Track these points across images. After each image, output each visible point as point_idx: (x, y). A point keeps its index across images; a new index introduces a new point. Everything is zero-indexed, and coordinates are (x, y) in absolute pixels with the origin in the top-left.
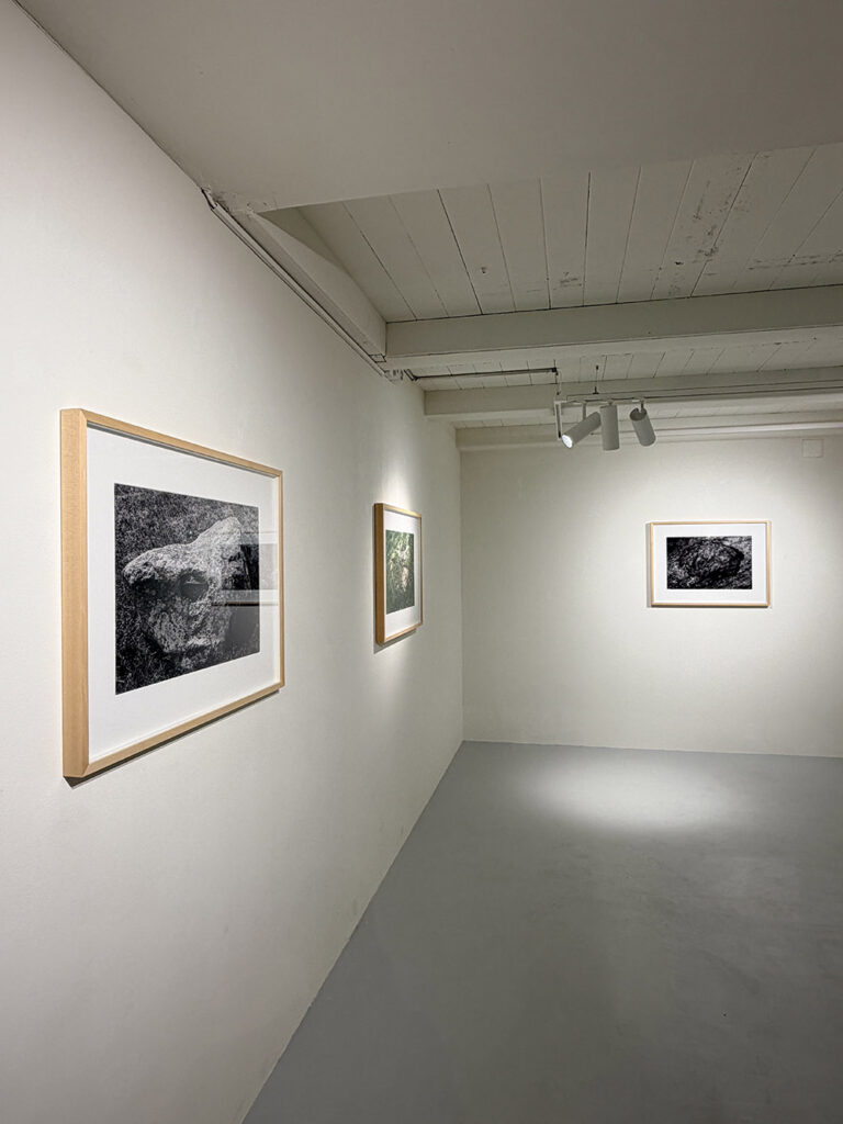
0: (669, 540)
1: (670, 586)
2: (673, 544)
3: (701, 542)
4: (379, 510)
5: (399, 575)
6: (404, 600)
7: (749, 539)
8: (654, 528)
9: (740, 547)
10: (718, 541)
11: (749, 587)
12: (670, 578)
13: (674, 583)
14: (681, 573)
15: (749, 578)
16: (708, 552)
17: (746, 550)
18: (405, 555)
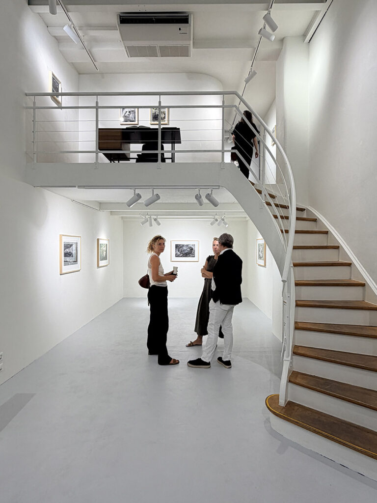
0: (176, 245)
1: (176, 256)
2: (177, 246)
3: (183, 246)
4: (98, 240)
5: (103, 253)
6: (105, 258)
7: (194, 245)
8: (172, 242)
9: (192, 247)
10: (187, 246)
11: (194, 257)
12: (176, 254)
13: (177, 256)
14: (179, 253)
15: (194, 254)
16: (185, 248)
17: (193, 248)
18: (105, 249)
